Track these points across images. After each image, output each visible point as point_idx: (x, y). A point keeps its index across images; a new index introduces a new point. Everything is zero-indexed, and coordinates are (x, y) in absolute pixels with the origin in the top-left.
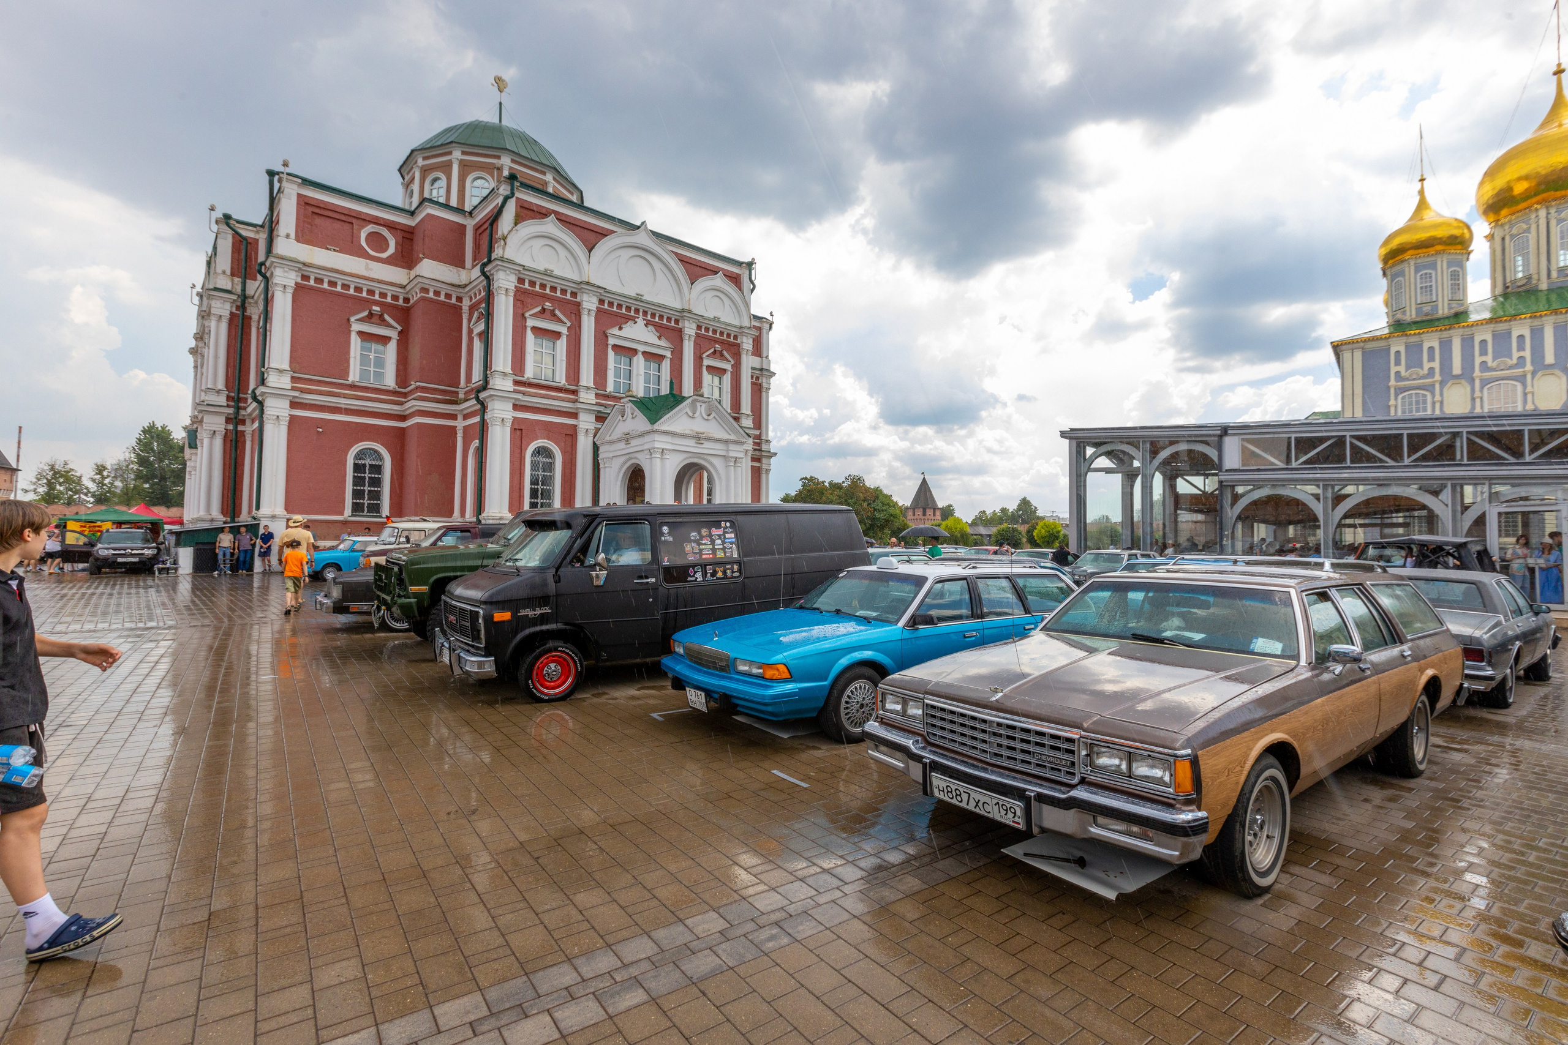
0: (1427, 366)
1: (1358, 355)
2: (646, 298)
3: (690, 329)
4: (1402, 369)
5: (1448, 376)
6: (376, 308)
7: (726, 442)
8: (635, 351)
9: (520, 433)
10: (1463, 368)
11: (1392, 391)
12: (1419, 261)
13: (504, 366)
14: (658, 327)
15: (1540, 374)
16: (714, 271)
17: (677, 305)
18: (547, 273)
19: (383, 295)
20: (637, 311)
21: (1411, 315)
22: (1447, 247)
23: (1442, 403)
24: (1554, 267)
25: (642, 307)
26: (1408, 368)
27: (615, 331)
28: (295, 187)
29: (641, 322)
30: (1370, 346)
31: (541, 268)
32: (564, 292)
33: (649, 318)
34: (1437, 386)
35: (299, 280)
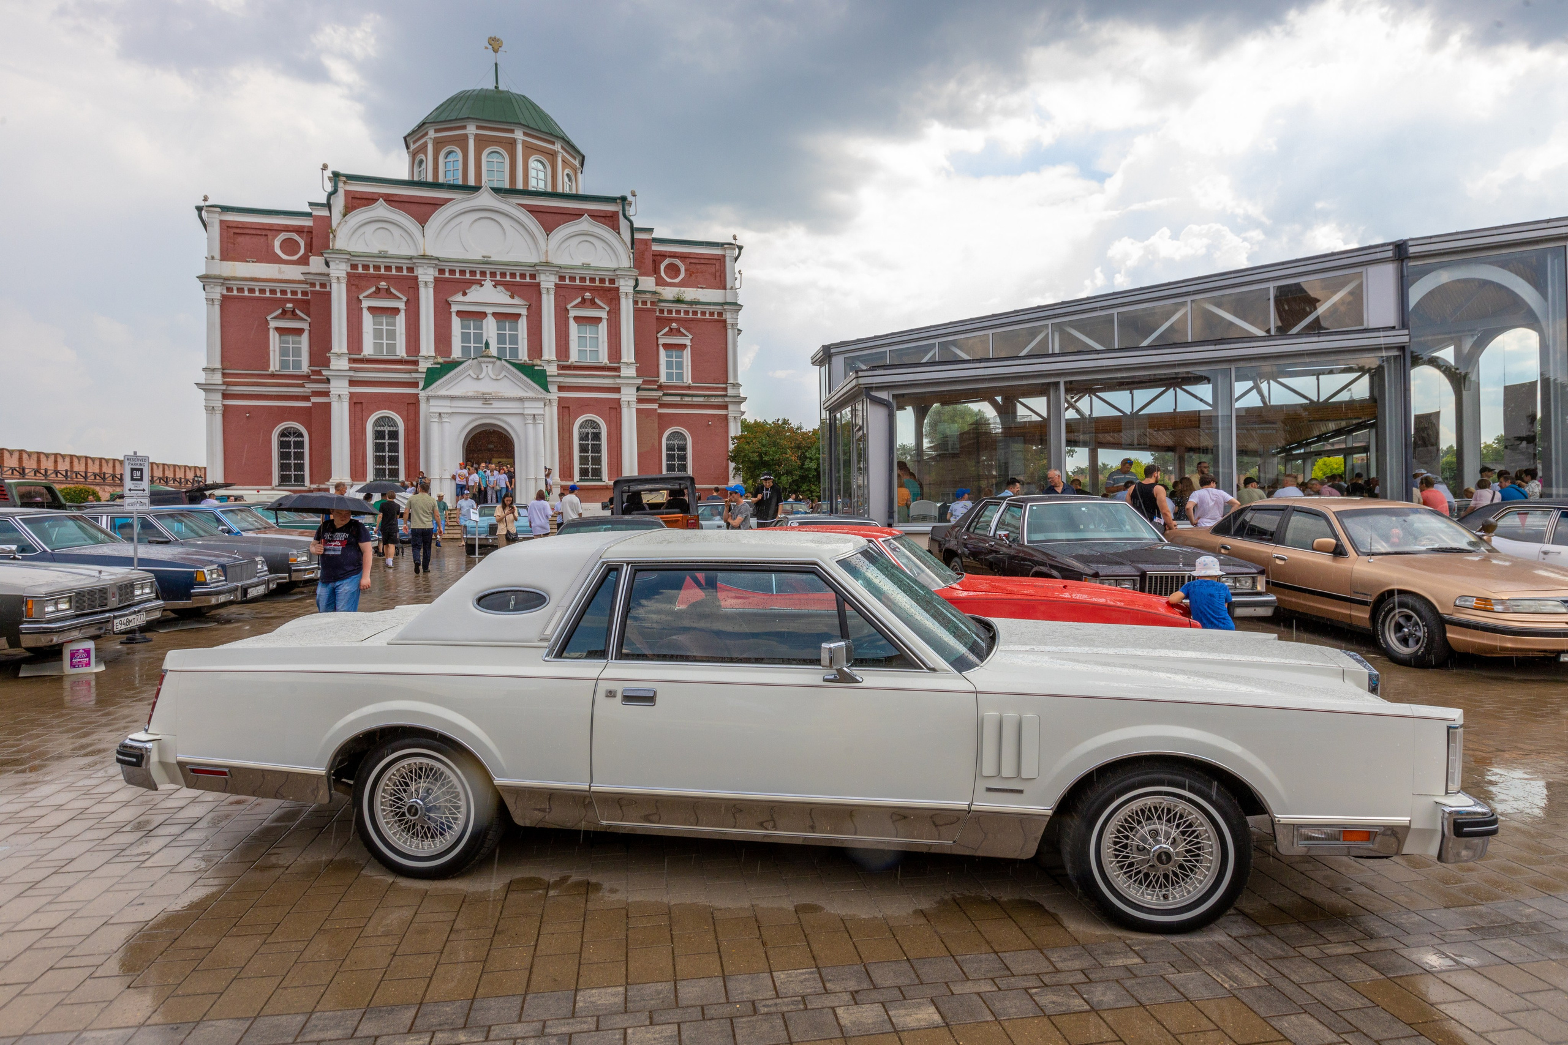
2: (494, 258)
3: (548, 282)
6: (289, 305)
7: (521, 399)
8: (484, 314)
9: (360, 407)
13: (340, 347)
14: (508, 286)
16: (577, 215)
17: (534, 259)
18: (383, 255)
19: (294, 293)
20: (483, 274)
25: (488, 269)
27: (459, 297)
28: (217, 216)
29: (488, 284)
31: (375, 251)
32: (399, 269)
33: (498, 278)
35: (225, 292)
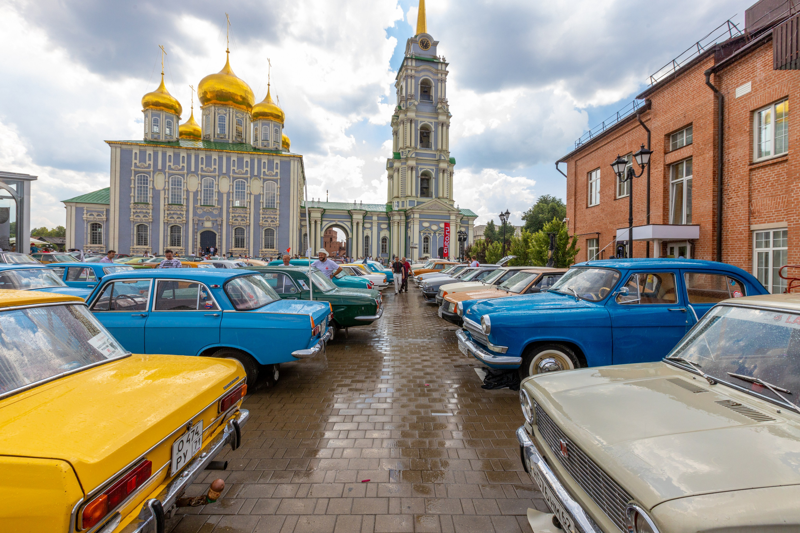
0: (148, 162)
1: (118, 150)
4: (137, 161)
5: (156, 170)
10: (162, 167)
11: (133, 172)
12: (153, 112)
15: (190, 175)
21: (149, 138)
22: (166, 109)
23: (153, 181)
24: (216, 133)
26: (140, 162)
30: (124, 147)
34: (152, 173)
